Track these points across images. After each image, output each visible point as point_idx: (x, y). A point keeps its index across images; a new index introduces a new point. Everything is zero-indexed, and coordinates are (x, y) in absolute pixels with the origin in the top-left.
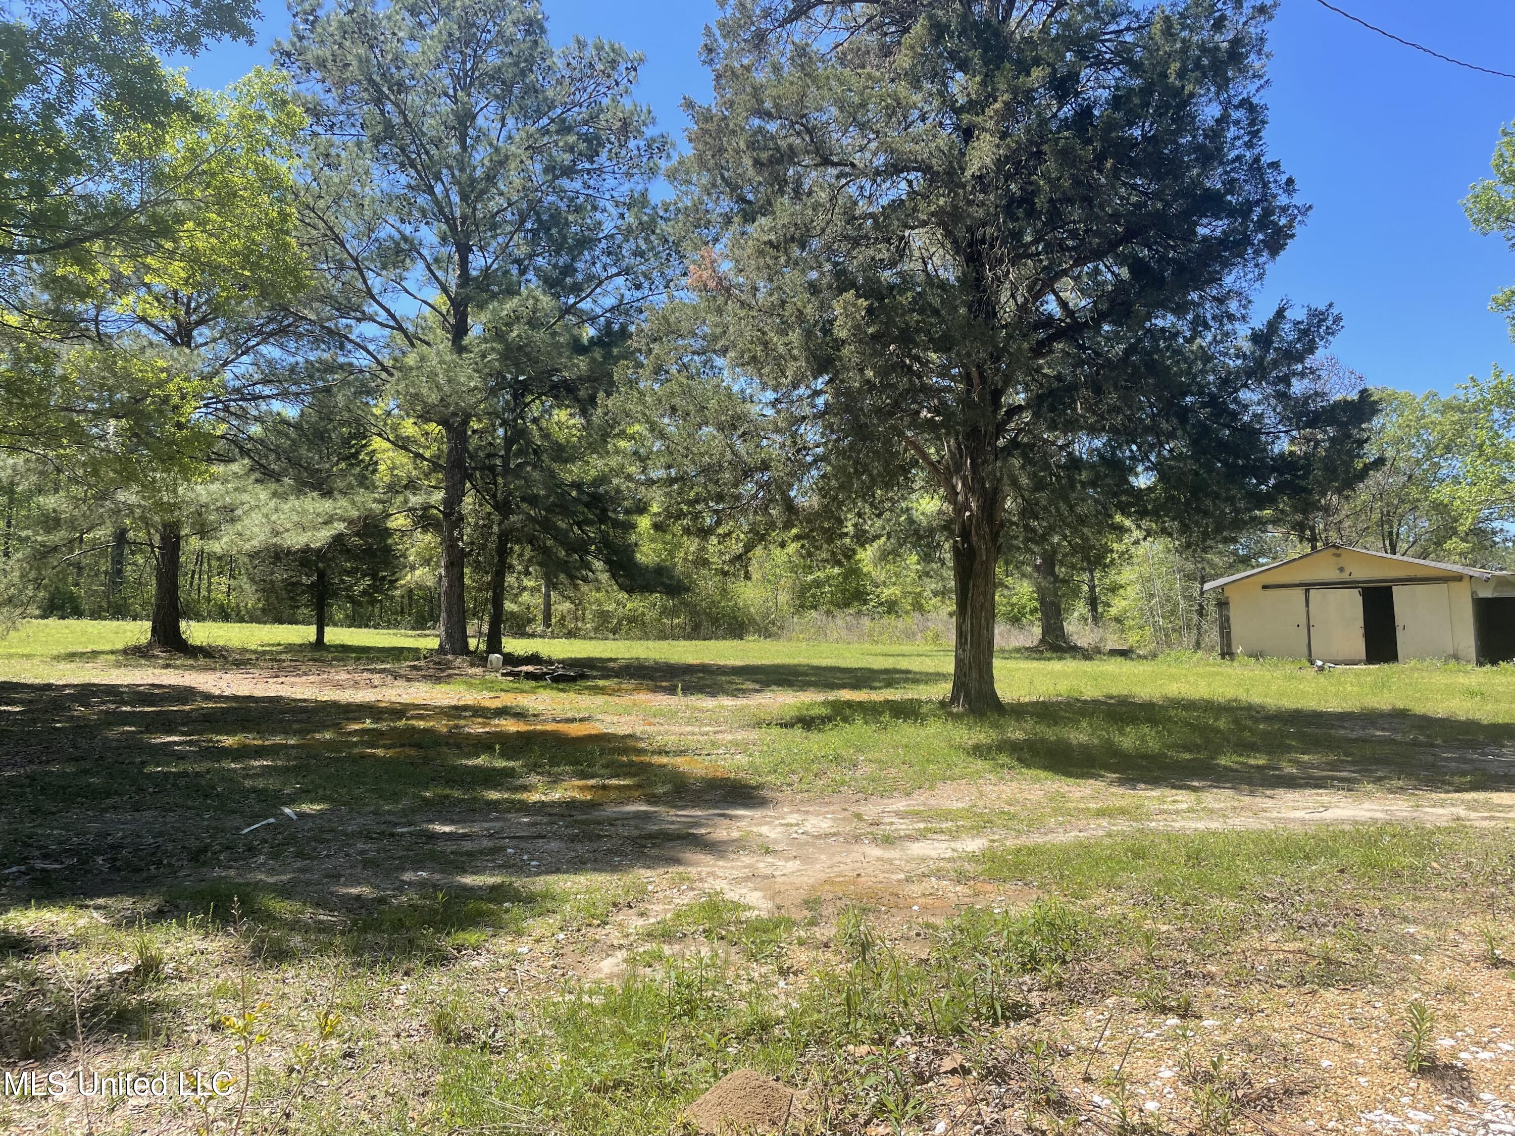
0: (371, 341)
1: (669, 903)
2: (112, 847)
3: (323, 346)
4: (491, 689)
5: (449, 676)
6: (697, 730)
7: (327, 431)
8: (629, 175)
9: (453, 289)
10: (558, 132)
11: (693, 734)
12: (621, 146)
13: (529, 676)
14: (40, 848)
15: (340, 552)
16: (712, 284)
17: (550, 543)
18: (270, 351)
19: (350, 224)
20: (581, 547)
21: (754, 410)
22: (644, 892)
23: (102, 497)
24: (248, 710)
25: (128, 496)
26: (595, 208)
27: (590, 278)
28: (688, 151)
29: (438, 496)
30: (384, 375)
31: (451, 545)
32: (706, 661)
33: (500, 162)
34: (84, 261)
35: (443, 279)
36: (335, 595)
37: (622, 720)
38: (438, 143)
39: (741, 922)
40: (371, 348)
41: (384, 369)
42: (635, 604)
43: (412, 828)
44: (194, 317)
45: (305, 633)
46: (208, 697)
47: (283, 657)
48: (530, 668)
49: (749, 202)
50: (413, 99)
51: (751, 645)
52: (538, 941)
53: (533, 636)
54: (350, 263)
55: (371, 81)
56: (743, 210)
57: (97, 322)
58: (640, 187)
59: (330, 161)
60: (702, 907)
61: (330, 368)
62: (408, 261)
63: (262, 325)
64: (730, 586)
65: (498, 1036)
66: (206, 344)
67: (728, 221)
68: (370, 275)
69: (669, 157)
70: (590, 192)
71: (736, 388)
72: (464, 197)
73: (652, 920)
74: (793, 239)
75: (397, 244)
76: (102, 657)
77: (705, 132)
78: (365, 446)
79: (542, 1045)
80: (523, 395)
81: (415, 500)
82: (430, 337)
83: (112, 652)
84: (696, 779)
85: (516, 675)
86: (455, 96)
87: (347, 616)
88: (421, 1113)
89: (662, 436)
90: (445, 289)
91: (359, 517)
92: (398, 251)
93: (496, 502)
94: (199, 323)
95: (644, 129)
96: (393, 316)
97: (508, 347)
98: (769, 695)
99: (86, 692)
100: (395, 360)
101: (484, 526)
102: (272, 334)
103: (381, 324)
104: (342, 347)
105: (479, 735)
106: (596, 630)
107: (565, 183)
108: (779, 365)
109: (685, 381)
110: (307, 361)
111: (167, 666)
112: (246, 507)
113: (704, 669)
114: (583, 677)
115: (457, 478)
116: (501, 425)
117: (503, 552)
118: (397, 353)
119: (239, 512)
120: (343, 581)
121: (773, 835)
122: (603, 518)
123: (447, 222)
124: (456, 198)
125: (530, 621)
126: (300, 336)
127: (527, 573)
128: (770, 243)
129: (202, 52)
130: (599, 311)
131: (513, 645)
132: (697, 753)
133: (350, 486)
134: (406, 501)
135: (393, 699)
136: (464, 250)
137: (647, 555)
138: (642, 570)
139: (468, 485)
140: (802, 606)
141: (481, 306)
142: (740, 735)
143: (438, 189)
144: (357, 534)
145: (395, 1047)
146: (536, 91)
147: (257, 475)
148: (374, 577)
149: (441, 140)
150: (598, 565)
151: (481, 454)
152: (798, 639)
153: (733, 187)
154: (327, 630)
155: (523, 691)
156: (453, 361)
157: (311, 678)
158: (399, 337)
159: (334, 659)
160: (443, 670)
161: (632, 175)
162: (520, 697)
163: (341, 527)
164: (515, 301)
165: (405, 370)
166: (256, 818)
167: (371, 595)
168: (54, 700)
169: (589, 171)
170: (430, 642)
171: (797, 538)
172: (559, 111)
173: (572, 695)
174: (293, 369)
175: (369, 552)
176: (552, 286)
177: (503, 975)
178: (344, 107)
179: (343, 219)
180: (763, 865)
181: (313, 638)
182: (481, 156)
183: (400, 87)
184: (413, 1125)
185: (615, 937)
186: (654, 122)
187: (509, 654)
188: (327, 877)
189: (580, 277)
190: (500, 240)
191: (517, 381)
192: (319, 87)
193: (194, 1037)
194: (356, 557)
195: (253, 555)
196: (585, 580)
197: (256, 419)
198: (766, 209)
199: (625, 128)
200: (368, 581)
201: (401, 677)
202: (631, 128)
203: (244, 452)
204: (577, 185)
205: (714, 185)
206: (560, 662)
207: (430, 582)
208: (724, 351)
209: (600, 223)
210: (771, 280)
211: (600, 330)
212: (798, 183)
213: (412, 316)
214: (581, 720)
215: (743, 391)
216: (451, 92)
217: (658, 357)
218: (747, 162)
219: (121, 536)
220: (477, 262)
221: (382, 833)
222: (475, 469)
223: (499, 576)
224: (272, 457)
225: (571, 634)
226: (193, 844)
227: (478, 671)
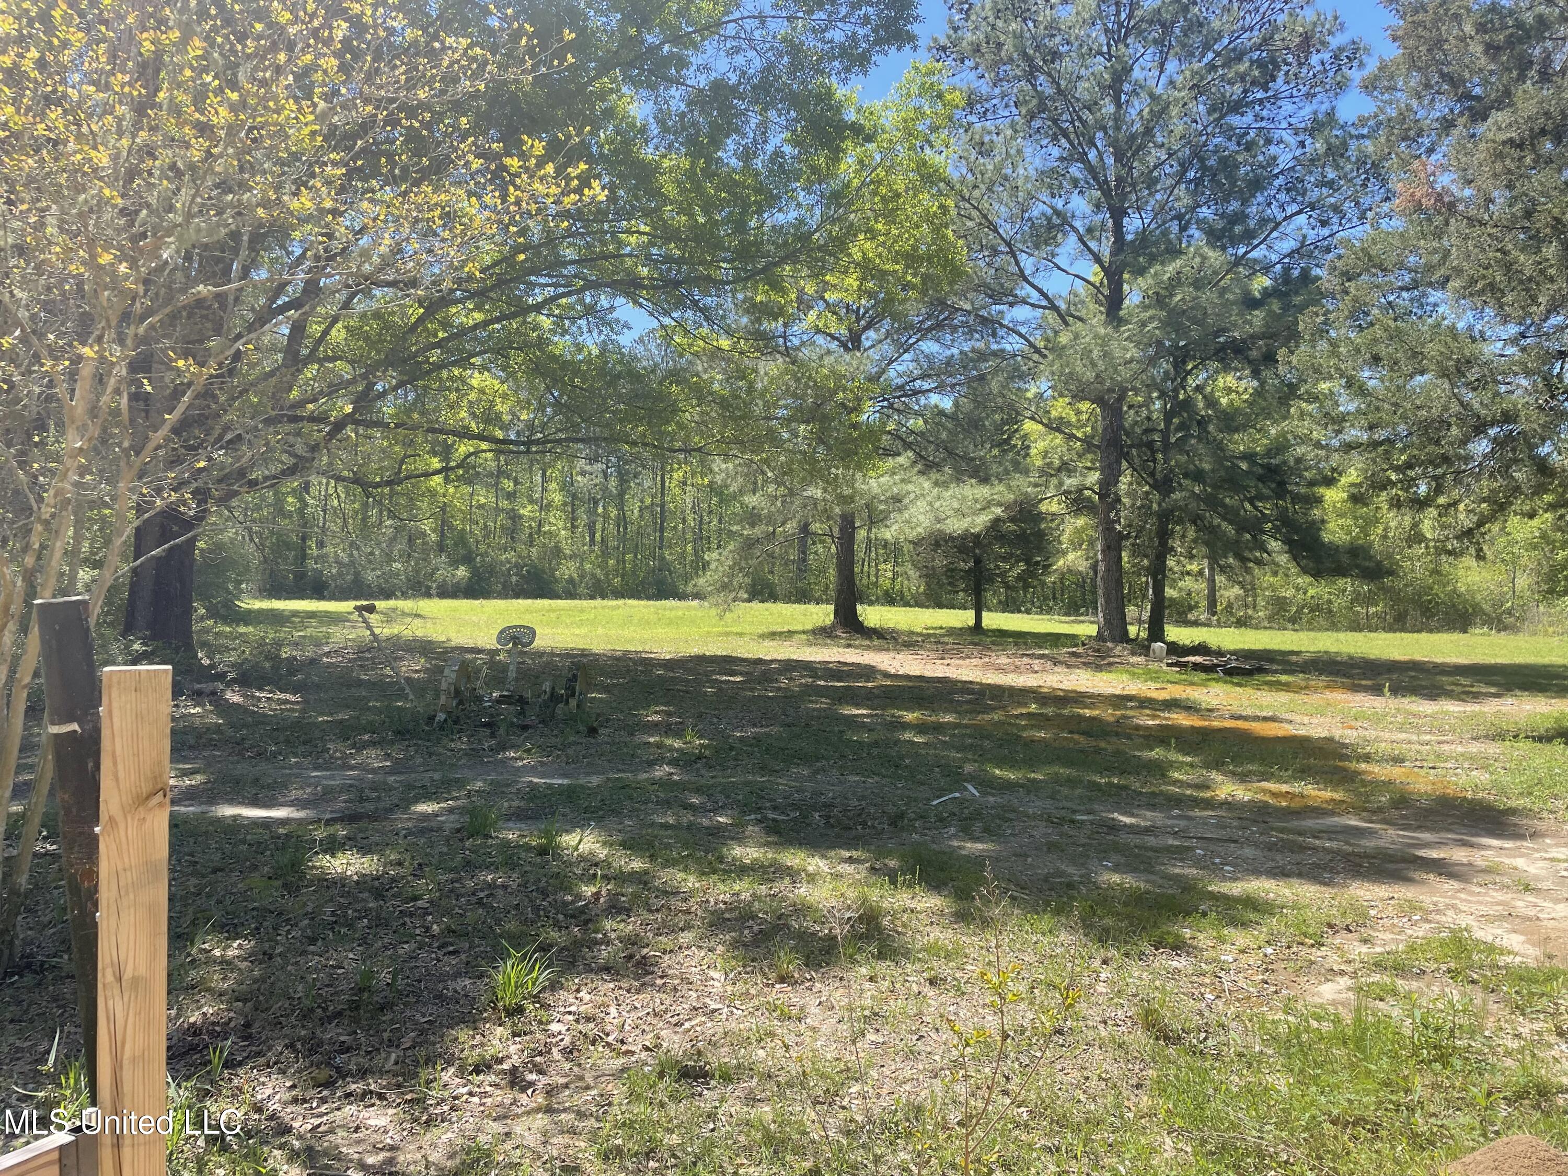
0: (1023, 324)
1: (1400, 933)
2: (826, 805)
3: (977, 336)
4: (1155, 679)
5: (1110, 664)
6: (1415, 738)
7: (981, 419)
8: (1310, 96)
9: (1106, 258)
10: (1223, 66)
11: (1410, 742)
12: (1300, 65)
13: (1196, 667)
14: (771, 800)
15: (995, 538)
16: (1427, 203)
17: (1216, 521)
18: (929, 346)
19: (1003, 209)
20: (1254, 527)
21: (1490, 349)
22: (1366, 916)
23: (792, 493)
24: (921, 689)
25: (815, 492)
26: (1269, 142)
27: (1263, 221)
28: (1393, 52)
29: (1094, 477)
30: (1036, 357)
31: (1108, 527)
32: (1418, 657)
33: (1160, 111)
34: (776, 285)
35: (1096, 249)
36: (991, 580)
37: (1315, 721)
38: (1091, 106)
39: (1499, 968)
40: (1023, 330)
41: (1037, 351)
42: (1317, 590)
43: (1091, 817)
44: (863, 323)
45: (965, 618)
46: (887, 675)
47: (946, 639)
48: (1198, 659)
49: (1478, 98)
50: (1066, 65)
51: (1481, 640)
52: (1243, 952)
53: (1196, 624)
54: (1003, 248)
55: (1025, 55)
56: (1470, 109)
57: (785, 337)
58: (1325, 107)
59: (984, 150)
60: (1443, 944)
61: (982, 356)
62: (1060, 236)
63: (921, 322)
64: (1446, 568)
65: (1210, 1042)
66: (873, 346)
67: (1447, 125)
68: (1023, 257)
69: (1361, 65)
70: (1263, 124)
71: (1461, 325)
72: (1119, 157)
73: (1378, 949)
74: (1543, 132)
75: (1049, 220)
76: (797, 636)
77: (1416, 24)
78: (1016, 431)
79: (1260, 1062)
80: (1184, 362)
81: (1070, 482)
82: (1083, 313)
83: (804, 632)
84: (1421, 795)
85: (1183, 665)
86: (1109, 53)
87: (1000, 602)
88: (1136, 1105)
89: (1361, 391)
90: (1098, 259)
91: (1015, 502)
92: (1050, 227)
93: (1156, 480)
94: (866, 328)
95: (1329, 39)
96: (1044, 295)
97: (1172, 312)
98: (1510, 701)
99: (790, 666)
100: (1048, 340)
101: (1142, 506)
102: (930, 329)
103: (1033, 305)
104: (994, 335)
105: (1148, 728)
106: (1270, 619)
107: (1235, 120)
108: (1527, 290)
109: (1392, 324)
110: (961, 352)
111: (849, 646)
112: (912, 496)
113: (1414, 666)
114: (1260, 670)
115: (1113, 458)
116: (1158, 398)
117: (1164, 535)
118: (1050, 333)
119: (906, 501)
120: (998, 567)
121: (1532, 870)
122: (1281, 491)
123: (1100, 188)
124: (1110, 161)
125: (1191, 608)
126: (954, 329)
127: (1191, 557)
128: (1511, 141)
129: (872, 70)
130: (1274, 257)
131: (1175, 633)
132: (1419, 762)
133: (1007, 472)
134: (1061, 484)
135: (1055, 685)
136: (1118, 214)
137: (1334, 532)
138: (1333, 550)
139: (1124, 464)
140: (1551, 591)
141: (1141, 271)
142: (1474, 748)
143: (1092, 155)
144: (1012, 520)
145: (1104, 1033)
146: (1201, 25)
147: (919, 467)
148: (1028, 562)
149: (1096, 103)
150: (1274, 545)
151: (1138, 430)
152: (1546, 634)
153: (1454, 81)
154: (984, 614)
155: (1192, 684)
156: (1106, 335)
157: (975, 661)
158: (1051, 316)
159: (993, 643)
160: (1103, 658)
161: (1314, 95)
162: (1189, 690)
163: (999, 511)
164: (1178, 263)
165: (1059, 350)
166: (942, 792)
167: (1025, 581)
168: (764, 673)
169: (1261, 101)
170: (1087, 629)
171: (1552, 507)
172: (1226, 41)
173: (1249, 690)
174: (949, 361)
175: (1021, 539)
176: (1219, 239)
177: (1207, 981)
178: (997, 91)
179: (996, 206)
180: (1523, 904)
181: (972, 622)
182: (1138, 108)
183: (1056, 55)
184: (1131, 1115)
185: (1334, 961)
186: (1342, 27)
187: (1173, 643)
188: (1015, 855)
189: (1252, 224)
190: (1158, 196)
191: (1178, 348)
192: (972, 75)
193: (915, 988)
194: (1011, 543)
195: (915, 543)
196: (1259, 562)
197: (917, 413)
198: (1504, 100)
199: (1307, 43)
200: (1022, 566)
201: (1061, 663)
202: (1314, 41)
203: (908, 446)
204: (1249, 118)
205: (1427, 86)
206: (1233, 653)
207: (1083, 566)
208: (1443, 284)
209: (1275, 158)
210: (1510, 186)
211: (1275, 280)
212: (1547, 60)
213: (1064, 294)
214: (1265, 719)
215: (1470, 328)
216: (1105, 49)
217: (1355, 300)
218: (1477, 48)
219: (805, 528)
220: (1133, 224)
221: (1062, 819)
222: (1131, 446)
223: (1160, 559)
224: (932, 448)
225: (1241, 623)
226: (890, 809)
227: (1140, 659)
